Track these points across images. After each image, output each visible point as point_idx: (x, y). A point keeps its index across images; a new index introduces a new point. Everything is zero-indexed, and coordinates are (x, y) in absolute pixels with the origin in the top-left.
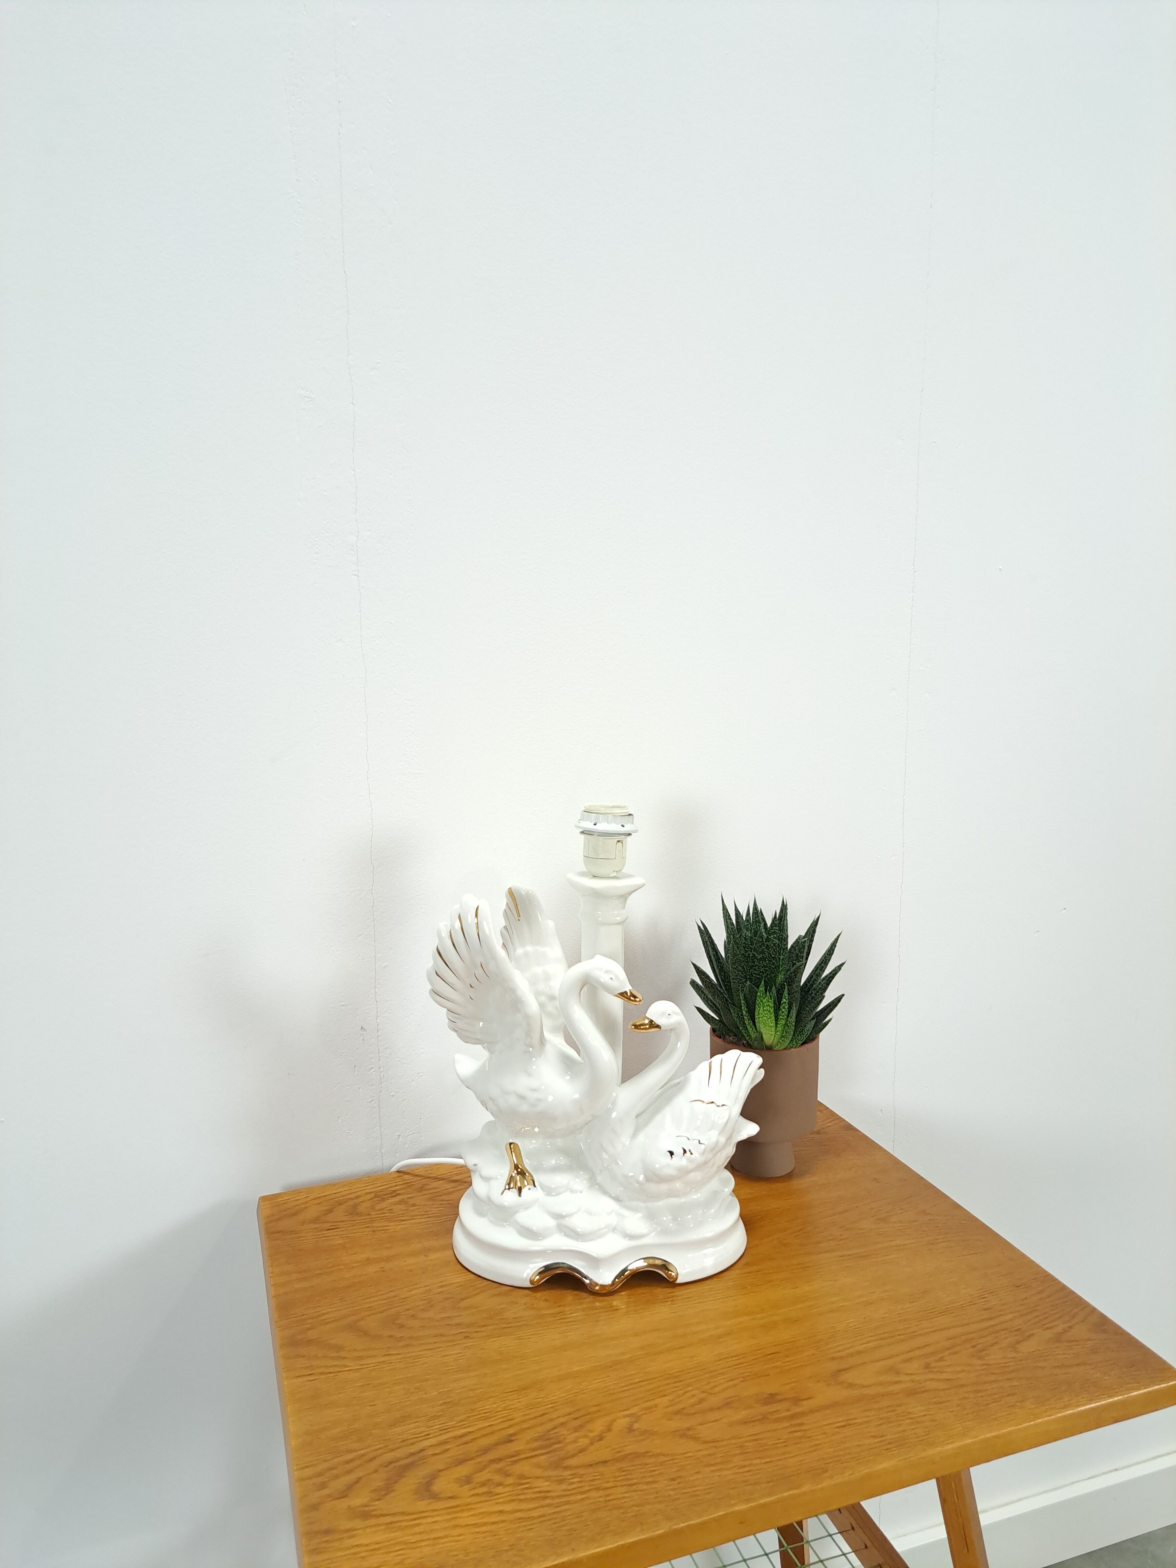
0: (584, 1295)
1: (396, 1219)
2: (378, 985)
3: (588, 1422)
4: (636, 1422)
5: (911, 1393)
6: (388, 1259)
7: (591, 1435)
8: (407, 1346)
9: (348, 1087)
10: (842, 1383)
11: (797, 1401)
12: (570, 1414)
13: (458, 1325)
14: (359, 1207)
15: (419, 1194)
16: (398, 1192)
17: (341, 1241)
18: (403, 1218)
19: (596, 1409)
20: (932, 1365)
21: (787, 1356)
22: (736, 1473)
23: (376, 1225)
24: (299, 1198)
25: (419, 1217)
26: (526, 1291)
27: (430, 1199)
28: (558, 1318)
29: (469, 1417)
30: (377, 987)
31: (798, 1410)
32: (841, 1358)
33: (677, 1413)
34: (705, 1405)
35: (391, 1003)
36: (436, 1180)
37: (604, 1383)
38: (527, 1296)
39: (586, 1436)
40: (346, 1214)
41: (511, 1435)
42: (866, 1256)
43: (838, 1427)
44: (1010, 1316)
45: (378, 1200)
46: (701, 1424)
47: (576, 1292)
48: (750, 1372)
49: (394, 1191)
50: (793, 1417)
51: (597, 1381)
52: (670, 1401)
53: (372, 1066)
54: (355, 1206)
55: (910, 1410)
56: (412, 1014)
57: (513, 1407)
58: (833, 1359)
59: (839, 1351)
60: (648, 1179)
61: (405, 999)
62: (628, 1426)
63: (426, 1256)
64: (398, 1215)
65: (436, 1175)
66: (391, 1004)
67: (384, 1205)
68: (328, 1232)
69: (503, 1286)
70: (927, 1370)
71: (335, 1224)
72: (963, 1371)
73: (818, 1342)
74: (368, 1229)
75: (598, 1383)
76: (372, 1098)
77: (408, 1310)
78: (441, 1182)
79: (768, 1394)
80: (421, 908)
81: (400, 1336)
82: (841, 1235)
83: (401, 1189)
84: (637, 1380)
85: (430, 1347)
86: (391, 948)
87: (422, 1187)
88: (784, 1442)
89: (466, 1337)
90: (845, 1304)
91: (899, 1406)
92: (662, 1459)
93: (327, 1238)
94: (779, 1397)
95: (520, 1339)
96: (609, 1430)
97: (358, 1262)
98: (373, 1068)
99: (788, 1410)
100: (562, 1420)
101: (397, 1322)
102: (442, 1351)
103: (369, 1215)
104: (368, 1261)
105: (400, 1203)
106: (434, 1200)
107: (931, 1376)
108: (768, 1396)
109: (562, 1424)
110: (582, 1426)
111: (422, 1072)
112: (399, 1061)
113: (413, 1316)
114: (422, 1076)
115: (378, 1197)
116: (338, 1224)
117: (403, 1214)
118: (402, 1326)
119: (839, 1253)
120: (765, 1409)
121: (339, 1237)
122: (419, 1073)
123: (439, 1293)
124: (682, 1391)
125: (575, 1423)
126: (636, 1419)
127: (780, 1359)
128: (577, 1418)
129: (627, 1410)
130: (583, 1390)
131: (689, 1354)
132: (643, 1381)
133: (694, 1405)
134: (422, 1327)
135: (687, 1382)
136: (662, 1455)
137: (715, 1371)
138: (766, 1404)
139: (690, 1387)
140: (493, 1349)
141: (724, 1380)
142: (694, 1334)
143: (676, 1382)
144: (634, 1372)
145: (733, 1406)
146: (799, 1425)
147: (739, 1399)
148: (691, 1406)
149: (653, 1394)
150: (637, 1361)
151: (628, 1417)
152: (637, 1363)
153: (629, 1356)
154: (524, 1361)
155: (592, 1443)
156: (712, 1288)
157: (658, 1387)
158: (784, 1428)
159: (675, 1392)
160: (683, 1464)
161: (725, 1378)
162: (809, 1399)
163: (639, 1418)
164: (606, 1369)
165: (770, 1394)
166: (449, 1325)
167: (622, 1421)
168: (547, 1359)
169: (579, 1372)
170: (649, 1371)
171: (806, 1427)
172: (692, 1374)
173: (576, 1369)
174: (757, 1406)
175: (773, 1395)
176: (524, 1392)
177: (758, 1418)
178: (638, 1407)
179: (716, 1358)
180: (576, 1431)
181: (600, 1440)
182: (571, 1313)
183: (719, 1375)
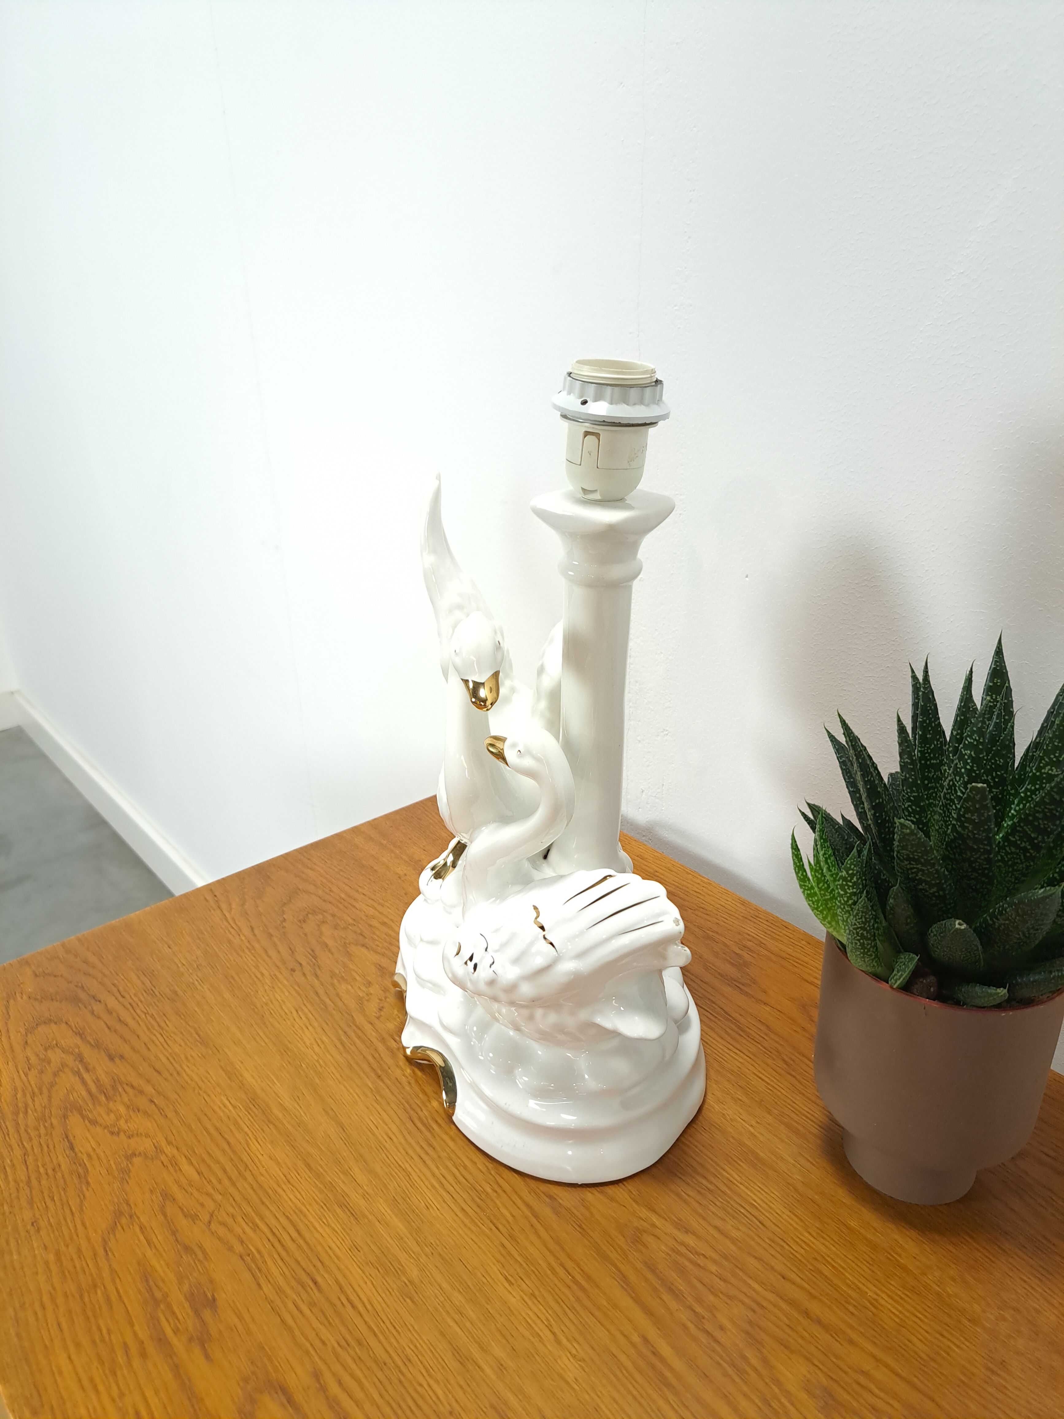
4: (146, 1157)
7: (122, 1123)
8: (270, 936)
10: (252, 1401)
13: (315, 958)
19: (171, 1115)
21: (312, 1305)
28: (347, 1029)
29: (152, 1016)
31: (178, 1343)
32: (323, 1389)
33: (167, 1196)
34: (183, 1223)
37: (220, 1107)
38: (385, 990)
41: (122, 1057)
42: (668, 1385)
50: (162, 1341)
52: (189, 1181)
58: (317, 1375)
59: (340, 1383)
62: (137, 1153)
73: (359, 1343)
75: (221, 1101)
77: (333, 916)
79: (213, 1296)
82: (722, 1328)
88: (103, 1340)
90: (488, 1370)
94: (206, 1312)
99: (176, 1331)
100: (149, 1089)
108: (209, 1295)
109: (141, 1092)
119: (653, 1333)
120: (177, 1297)
124: (211, 1191)
125: (142, 1102)
126: (152, 1156)
127: (304, 1296)
128: (152, 1101)
129: (169, 1143)
130: (205, 1092)
131: (294, 1177)
132: (229, 1143)
133: (182, 1210)
134: (306, 935)
135: (232, 1190)
136: (81, 1202)
137: (262, 1218)
138: (191, 1298)
139: (220, 1197)
140: (274, 996)
141: (240, 1231)
142: (344, 1173)
143: (230, 1179)
144: (246, 1129)
145: (184, 1257)
146: (144, 1355)
147: (199, 1260)
148: (180, 1207)
149: (203, 1160)
150: (271, 1126)
151: (155, 1147)
152: (265, 1128)
153: (280, 1116)
154: (256, 1026)
155: (106, 1127)
156: (465, 1167)
157: (218, 1162)
158: (135, 1334)
159: (210, 1182)
160: (64, 1228)
161: (244, 1232)
162: (207, 1357)
163: (152, 1159)
164: (248, 1102)
165: (214, 1299)
166: (313, 951)
167: (147, 1145)
168: (263, 1044)
169: (240, 1078)
170: (251, 1143)
171: (136, 1362)
172: (251, 1192)
173: (246, 1074)
174: (186, 1287)
175: (213, 1303)
176: (199, 1044)
177: (158, 1295)
178: (175, 1152)
179: (292, 1212)
180: (128, 1107)
181: (112, 1133)
182: (359, 1038)
183: (251, 1225)
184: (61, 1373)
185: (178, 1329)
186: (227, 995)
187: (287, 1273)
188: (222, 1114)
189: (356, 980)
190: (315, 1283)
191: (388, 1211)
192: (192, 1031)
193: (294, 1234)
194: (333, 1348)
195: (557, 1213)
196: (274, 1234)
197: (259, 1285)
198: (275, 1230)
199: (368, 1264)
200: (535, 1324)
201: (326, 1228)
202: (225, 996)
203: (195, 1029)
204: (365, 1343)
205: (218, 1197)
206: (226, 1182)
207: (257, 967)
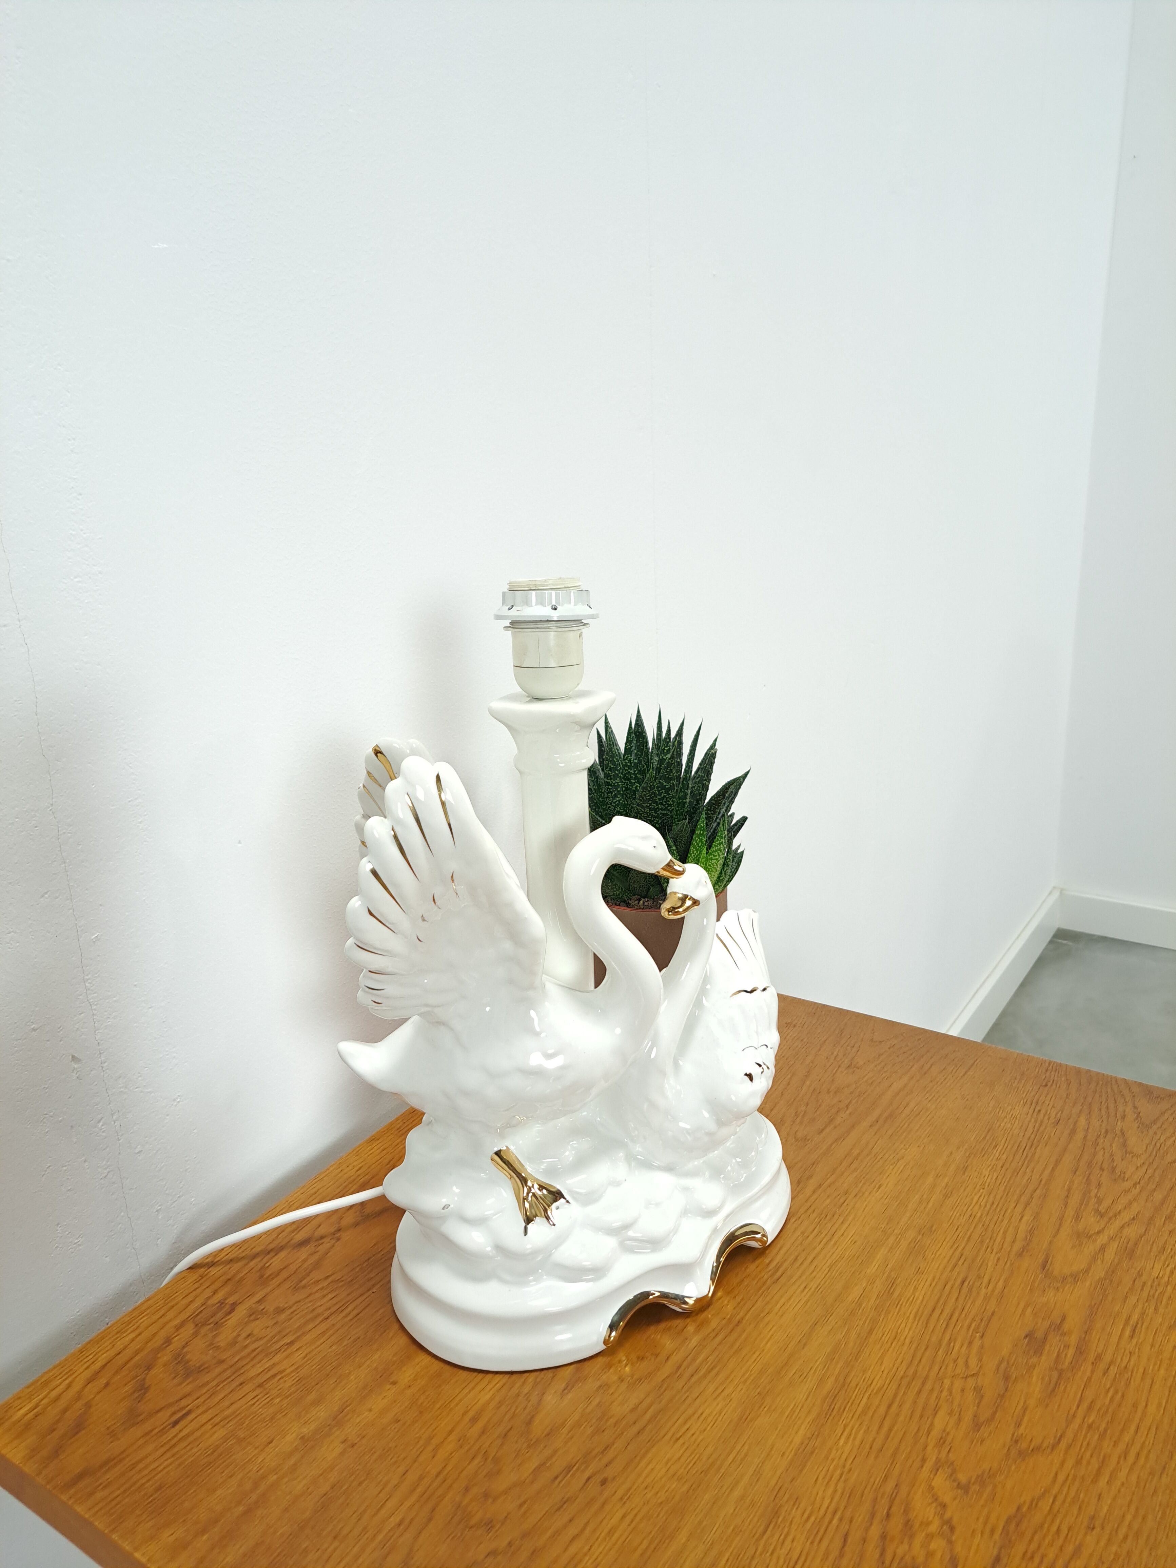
0: (678, 1323)
1: (277, 1346)
2: (87, 975)
3: (906, 1512)
4: (954, 1471)
5: (1130, 1252)
6: (338, 1420)
7: (933, 1528)
8: (535, 1553)
9: (65, 1168)
10: (1064, 1279)
11: (1058, 1327)
12: (873, 1515)
13: (569, 1468)
14: (187, 1358)
15: (269, 1289)
16: (231, 1300)
17: (221, 1433)
18: (287, 1340)
19: (891, 1484)
20: (1102, 1209)
21: (979, 1277)
22: (1131, 1469)
23: (252, 1373)
24: (54, 1394)
25: (311, 1326)
26: (601, 1360)
27: (296, 1289)
28: (685, 1377)
30: (88, 979)
31: (1073, 1339)
32: (1025, 1247)
33: (977, 1425)
34: (989, 1395)
35: (115, 999)
36: (272, 1254)
37: (854, 1439)
38: (609, 1366)
39: (930, 1537)
40: (176, 1381)
42: (889, 1116)
43: (1132, 1337)
44: (1082, 1121)
45: (211, 1330)
46: (1018, 1425)
47: (663, 1325)
48: (973, 1320)
49: (222, 1303)
50: (1081, 1351)
51: (842, 1442)
52: (951, 1413)
53: (99, 1116)
54: (180, 1358)
55: (1155, 1274)
56: (150, 1008)
57: (795, 1557)
58: (1020, 1254)
59: (1014, 1241)
60: (721, 1123)
61: (135, 985)
62: (955, 1484)
63: (394, 1383)
64: (273, 1337)
65: (263, 1247)
66: (115, 1001)
67: (225, 1336)
68: (178, 1427)
69: (560, 1369)
70: (1106, 1219)
71: (176, 1408)
72: (1130, 1203)
73: (982, 1242)
74: (247, 1388)
75: (846, 1443)
76: (108, 1170)
77: (466, 1490)
78: (282, 1254)
79: (1024, 1339)
80: (140, 823)
81: (506, 1542)
83: (231, 1294)
84: (882, 1409)
85: (572, 1531)
86: (101, 905)
87: (261, 1277)
88: (1116, 1392)
89: (604, 1482)
90: (946, 1181)
91: (1140, 1274)
92: (1045, 1505)
93: (191, 1438)
94: (1039, 1335)
95: (678, 1439)
96: (944, 1506)
97: (291, 1454)
98: (101, 1119)
99: (1067, 1346)
100: (875, 1531)
101: (473, 1521)
102: (595, 1530)
103: (222, 1362)
104: (308, 1443)
105: (252, 1318)
106: (304, 1287)
107: (1117, 1224)
108: (1026, 1341)
109: (884, 1537)
110: (908, 1524)
111: (179, 1096)
112: (141, 1092)
113: (486, 1495)
114: (179, 1102)
115: (204, 1324)
116: (183, 1403)
117: (280, 1332)
118: (489, 1525)
119: (863, 1125)
120: (1046, 1360)
121: (209, 1426)
122: (174, 1100)
123: (483, 1432)
124: (945, 1393)
125: (896, 1525)
126: (949, 1466)
127: (977, 1284)
128: (888, 1515)
129: (924, 1460)
130: (844, 1467)
131: (888, 1336)
132: (889, 1406)
133: (979, 1403)
134: (521, 1506)
135: (933, 1375)
136: (1039, 1499)
137: (940, 1341)
138: (1039, 1351)
139: (945, 1381)
140: (661, 1478)
141: (964, 1348)
142: (860, 1305)
143: (923, 1384)
144: (865, 1400)
145: (1015, 1376)
146: (1099, 1358)
147: (1008, 1363)
148: (978, 1407)
149: (921, 1416)
150: (848, 1381)
151: (938, 1470)
152: (853, 1384)
153: (832, 1380)
154: (722, 1471)
155: (950, 1542)
156: (803, 1233)
157: (915, 1402)
158: (1093, 1372)
159: (938, 1398)
160: (1072, 1494)
161: (962, 1345)
162: (1064, 1318)
163: (952, 1464)
164: (831, 1418)
165: (1026, 1336)
166: (556, 1478)
167: (940, 1482)
168: (746, 1447)
169: (807, 1442)
170: (878, 1385)
171: (1107, 1358)
172: (924, 1361)
173: (798, 1440)
174: (1034, 1360)
175: (1029, 1335)
176: (780, 1519)
177: (1055, 1375)
178: (929, 1448)
179: (921, 1322)
180: (912, 1537)
181: (952, 1529)
182: (694, 1360)
183: (952, 1344)
184: (1160, 1404)
185: (1065, 1346)
186: (682, 1537)
187: (970, 1302)
188: (862, 1432)
189: (599, 1403)
190: (963, 1282)
191: (874, 1264)
192: (762, 1542)
193: (938, 1312)
194: (997, 1253)
195: (810, 1177)
196: (947, 1325)
197: (993, 1314)
198: (944, 1326)
199: (925, 1259)
200: (899, 1168)
201: (917, 1294)
202: (684, 1539)
203: (758, 1540)
204: (980, 1239)
205: (947, 1382)
206: (928, 1386)
207: (611, 1533)
